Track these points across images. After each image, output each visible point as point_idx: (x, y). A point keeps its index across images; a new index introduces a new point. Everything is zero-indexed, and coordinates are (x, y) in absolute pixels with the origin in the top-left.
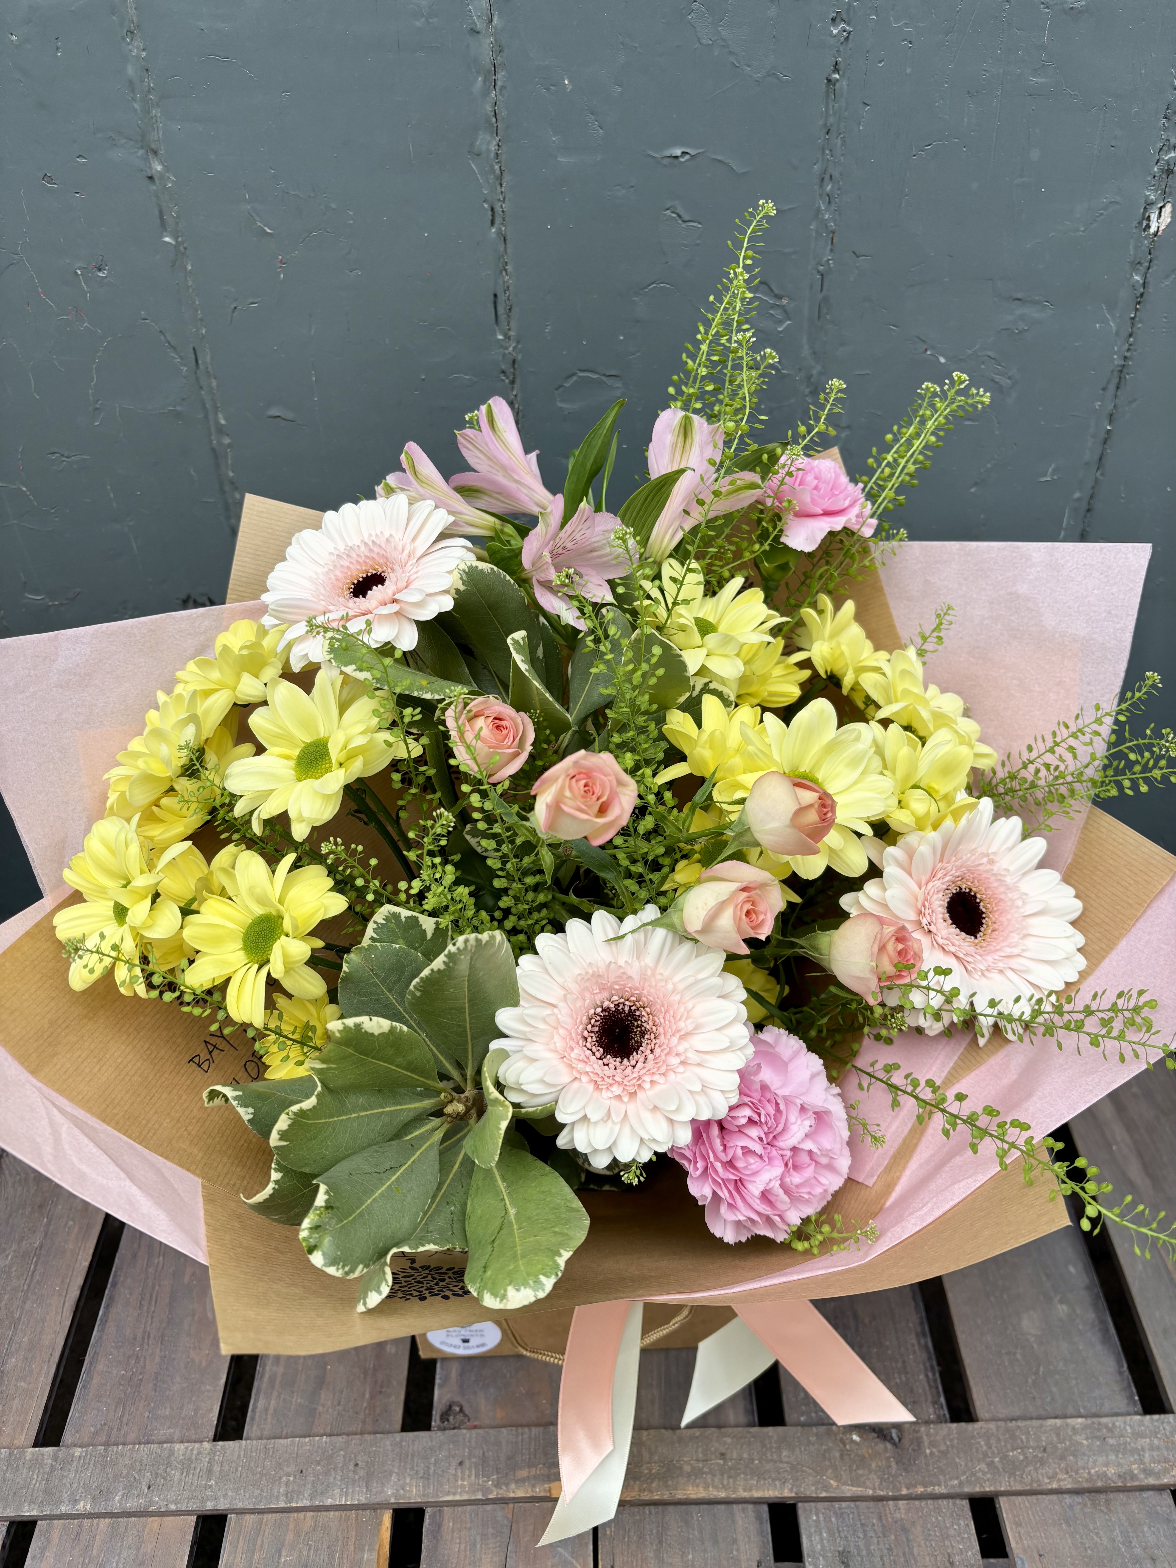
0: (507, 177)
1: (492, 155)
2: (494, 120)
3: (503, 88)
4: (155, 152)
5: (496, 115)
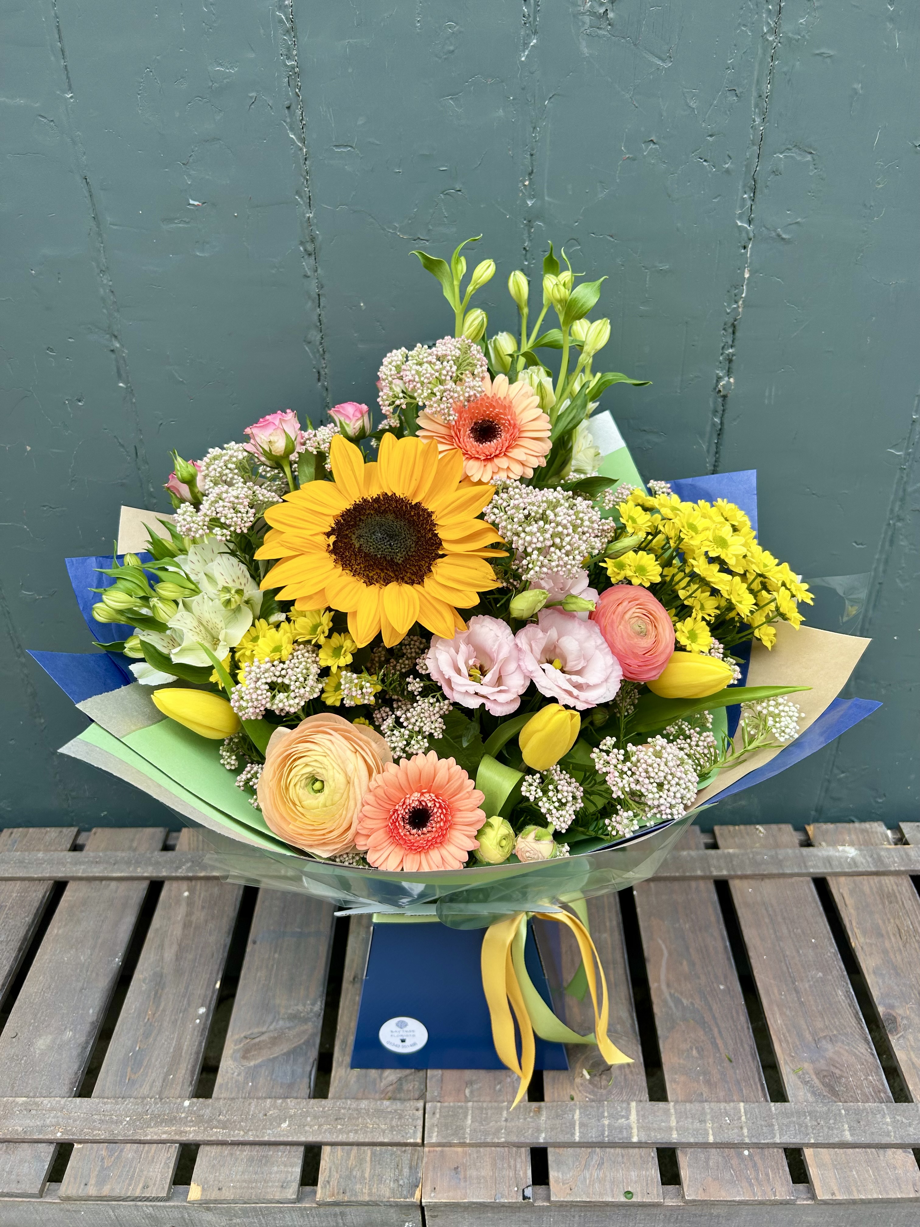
0: (327, 356)
1: (318, 343)
2: (319, 324)
3: (324, 307)
4: (116, 337)
5: (320, 321)
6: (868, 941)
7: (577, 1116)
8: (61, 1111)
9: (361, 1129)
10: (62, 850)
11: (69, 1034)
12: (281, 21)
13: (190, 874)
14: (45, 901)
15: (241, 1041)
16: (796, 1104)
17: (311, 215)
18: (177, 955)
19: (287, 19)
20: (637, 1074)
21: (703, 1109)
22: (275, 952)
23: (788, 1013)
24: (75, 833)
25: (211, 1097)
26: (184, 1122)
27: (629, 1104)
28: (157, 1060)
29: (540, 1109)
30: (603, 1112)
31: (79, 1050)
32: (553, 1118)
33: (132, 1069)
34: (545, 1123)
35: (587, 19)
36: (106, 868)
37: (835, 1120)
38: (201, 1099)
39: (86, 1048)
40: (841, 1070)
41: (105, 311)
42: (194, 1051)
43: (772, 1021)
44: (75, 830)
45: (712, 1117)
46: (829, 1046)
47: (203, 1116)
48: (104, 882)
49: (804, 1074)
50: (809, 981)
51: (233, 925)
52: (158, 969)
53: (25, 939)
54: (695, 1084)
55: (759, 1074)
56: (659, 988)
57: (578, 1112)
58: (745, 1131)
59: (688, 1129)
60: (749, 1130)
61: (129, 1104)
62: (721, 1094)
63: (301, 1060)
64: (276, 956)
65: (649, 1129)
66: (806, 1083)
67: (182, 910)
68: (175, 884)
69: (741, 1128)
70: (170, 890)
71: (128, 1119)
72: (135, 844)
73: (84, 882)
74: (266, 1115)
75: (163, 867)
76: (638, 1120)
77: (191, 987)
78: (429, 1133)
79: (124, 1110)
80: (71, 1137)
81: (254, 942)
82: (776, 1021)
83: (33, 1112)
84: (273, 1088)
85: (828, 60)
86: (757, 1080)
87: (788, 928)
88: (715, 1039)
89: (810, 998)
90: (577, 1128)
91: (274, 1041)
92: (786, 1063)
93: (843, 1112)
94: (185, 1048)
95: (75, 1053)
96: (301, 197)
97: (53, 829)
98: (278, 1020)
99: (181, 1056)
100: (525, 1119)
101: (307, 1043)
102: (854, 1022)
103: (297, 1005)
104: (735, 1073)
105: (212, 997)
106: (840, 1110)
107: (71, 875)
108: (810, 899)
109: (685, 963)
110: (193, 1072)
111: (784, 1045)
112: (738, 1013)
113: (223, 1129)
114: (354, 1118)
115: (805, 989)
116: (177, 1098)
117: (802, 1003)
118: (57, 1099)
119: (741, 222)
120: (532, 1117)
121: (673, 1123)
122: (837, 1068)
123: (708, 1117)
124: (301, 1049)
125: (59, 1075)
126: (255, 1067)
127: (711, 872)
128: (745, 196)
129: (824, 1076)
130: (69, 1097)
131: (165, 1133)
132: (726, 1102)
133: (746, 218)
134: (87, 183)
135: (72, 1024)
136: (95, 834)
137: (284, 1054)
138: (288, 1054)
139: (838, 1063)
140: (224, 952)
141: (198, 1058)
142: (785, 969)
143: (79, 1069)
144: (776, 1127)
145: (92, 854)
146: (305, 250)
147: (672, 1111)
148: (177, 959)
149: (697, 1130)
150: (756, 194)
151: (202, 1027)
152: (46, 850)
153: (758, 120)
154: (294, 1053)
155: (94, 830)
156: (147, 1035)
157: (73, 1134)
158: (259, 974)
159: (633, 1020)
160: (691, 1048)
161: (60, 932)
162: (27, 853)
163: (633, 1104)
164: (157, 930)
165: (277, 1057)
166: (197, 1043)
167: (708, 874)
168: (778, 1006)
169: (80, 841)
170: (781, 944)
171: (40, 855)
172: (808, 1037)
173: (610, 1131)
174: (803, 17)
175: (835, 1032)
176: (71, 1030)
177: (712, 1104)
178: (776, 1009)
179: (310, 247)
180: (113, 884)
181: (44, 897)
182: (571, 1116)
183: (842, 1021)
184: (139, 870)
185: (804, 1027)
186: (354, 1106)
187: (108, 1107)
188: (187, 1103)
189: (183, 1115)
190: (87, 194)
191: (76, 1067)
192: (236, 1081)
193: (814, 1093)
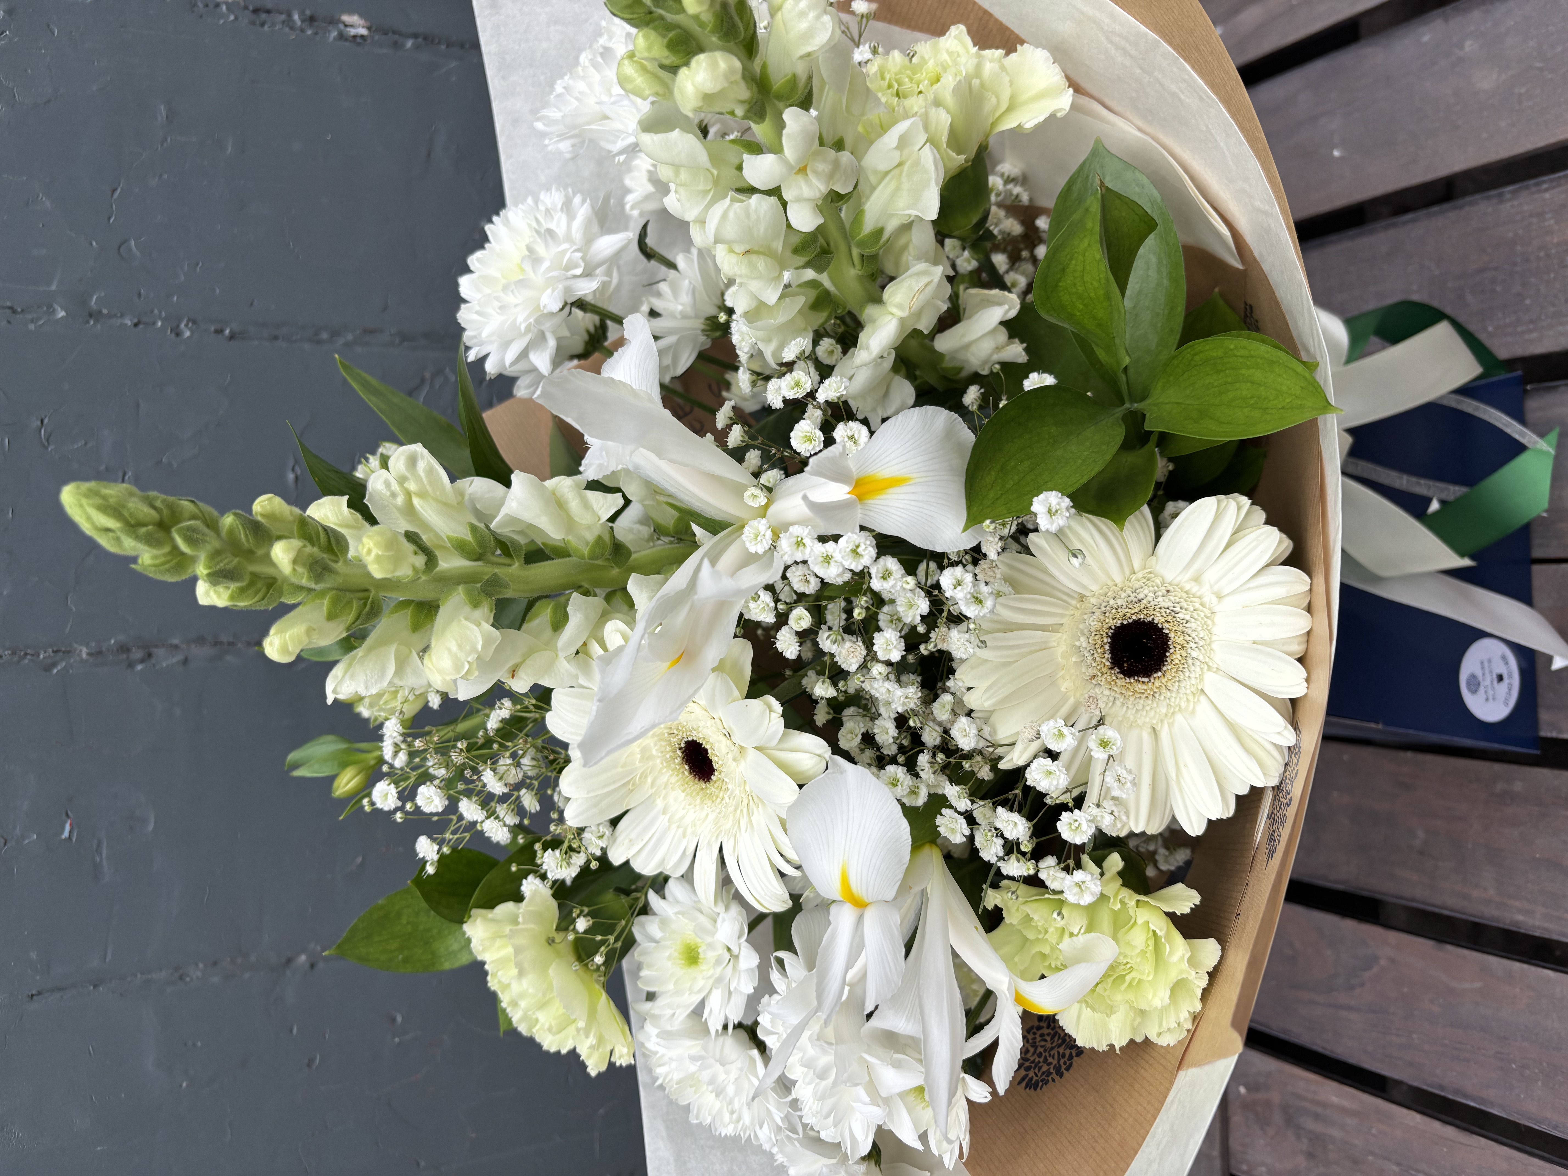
4: (289, 961)
41: (247, 975)
96: (54, 665)
134: (39, 994)
146: (142, 661)
179: (137, 654)
190: (57, 995)
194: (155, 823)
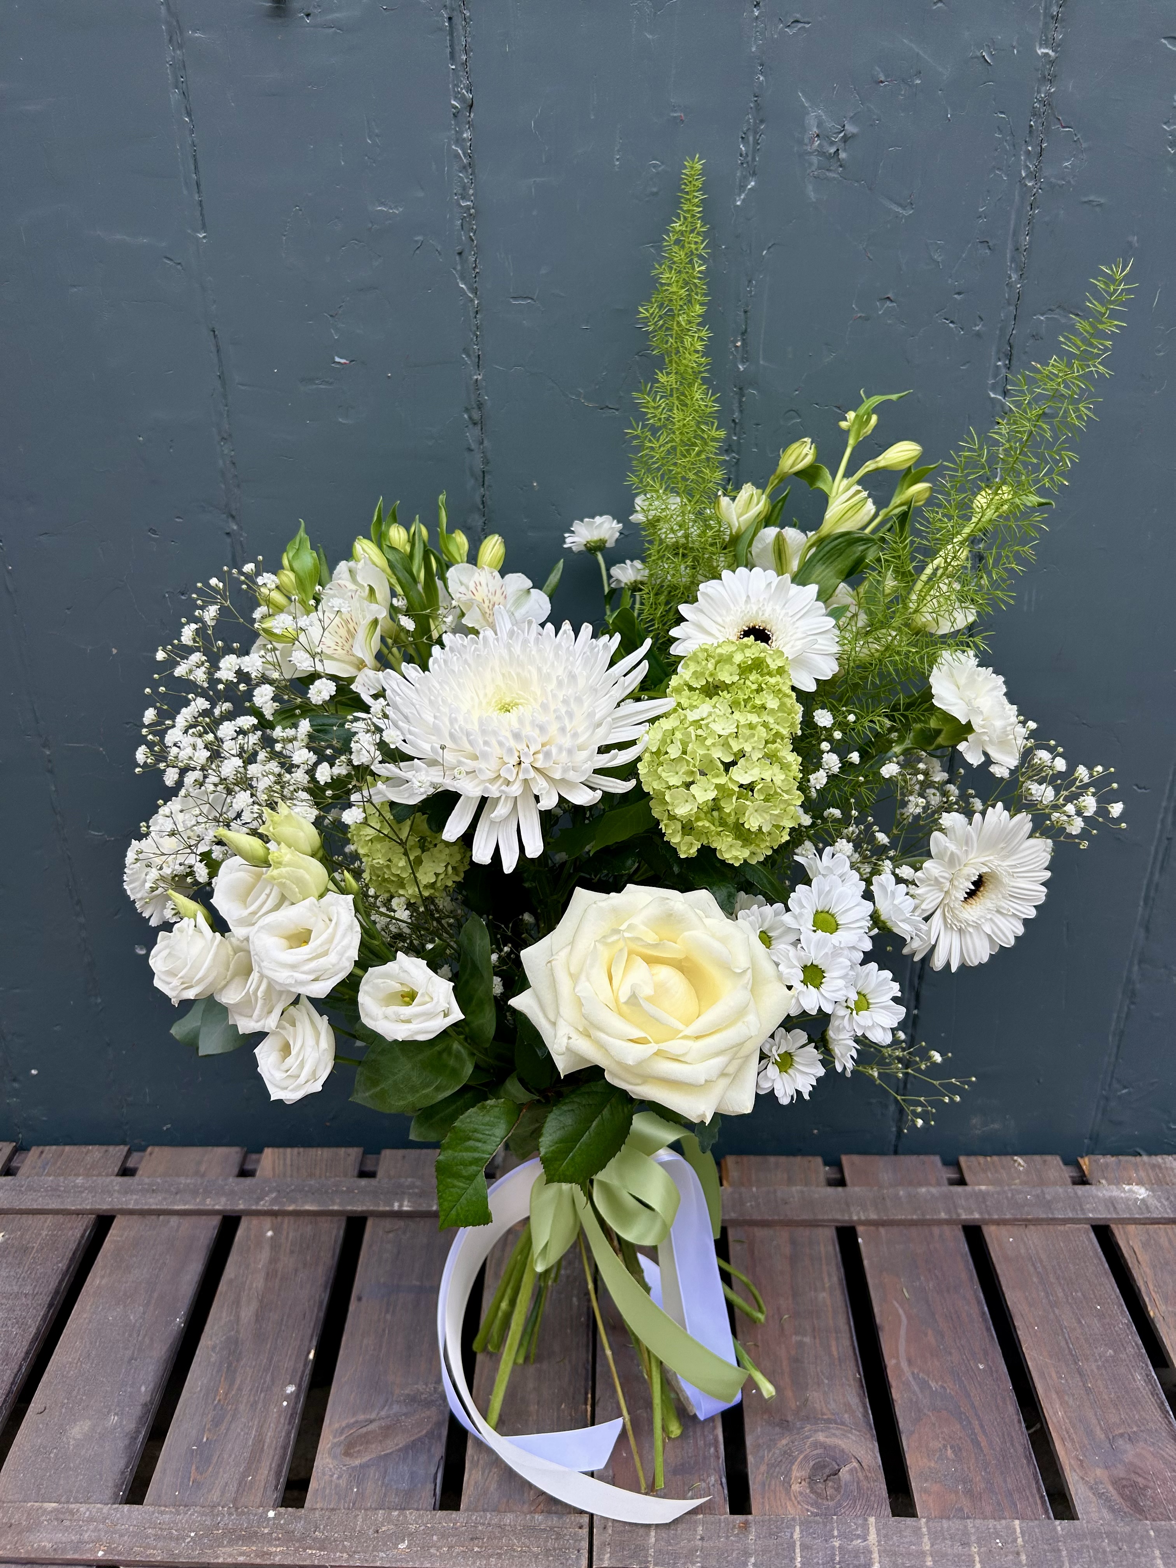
1: (480, 529)
2: (482, 507)
3: (490, 486)
4: (233, 517)
5: (483, 503)
6: (1170, 1309)
7: (797, 1535)
8: (104, 1523)
9: (506, 1552)
10: (107, 1175)
11: (114, 1419)
12: (457, 156)
13: (276, 1208)
14: (83, 1242)
15: (341, 1433)
16: (1088, 1522)
17: (480, 377)
18: (257, 1315)
19: (464, 154)
20: (874, 1481)
21: (966, 1527)
22: (387, 1311)
23: (1071, 1402)
24: (124, 1153)
25: (303, 1507)
26: (268, 1539)
27: (866, 1520)
28: (230, 1456)
29: (746, 1524)
30: (832, 1530)
31: (127, 1442)
32: (765, 1537)
33: (197, 1468)
34: (755, 1544)
35: (815, 159)
36: (165, 1199)
37: (1142, 1543)
38: (290, 1509)
39: (136, 1438)
40: (1145, 1478)
41: (223, 486)
42: (280, 1444)
43: (1051, 1413)
44: (125, 1149)
45: (978, 1538)
46: (1128, 1447)
47: (293, 1532)
48: (161, 1217)
49: (1096, 1483)
50: (1096, 1361)
51: (332, 1276)
52: (232, 1333)
53: (57, 1292)
54: (953, 1496)
55: (1037, 1482)
56: (898, 1365)
57: (798, 1528)
58: (1023, 1557)
59: (946, 1555)
60: (1028, 1556)
61: (194, 1515)
62: (988, 1509)
63: (423, 1458)
64: (389, 1317)
65: (895, 1554)
66: (1100, 1496)
67: (264, 1255)
68: (255, 1221)
69: (1018, 1554)
70: (248, 1229)
71: (193, 1534)
72: (203, 1169)
73: (135, 1217)
74: (377, 1532)
75: (240, 1198)
76: (879, 1541)
77: (275, 1359)
78: (599, 1555)
79: (187, 1521)
80: (117, 1558)
81: (359, 1299)
82: (1056, 1413)
83: (67, 1523)
84: (385, 1496)
85: (1098, 209)
86: (1035, 1491)
87: (1064, 1290)
88: (975, 1434)
89: (1099, 1382)
90: (798, 1550)
91: (387, 1431)
92: (1072, 1469)
93: (1152, 1533)
94: (268, 1440)
95: (121, 1444)
96: (468, 355)
97: (97, 1147)
98: (391, 1404)
99: (262, 1450)
100: (727, 1537)
101: (430, 1435)
102: (1158, 1414)
103: (417, 1384)
104: (1005, 1481)
105: (303, 1372)
106: (1147, 1532)
107: (120, 1207)
108: (1091, 1253)
109: (930, 1332)
110: (278, 1474)
111: (1069, 1445)
112: (1004, 1402)
113: (320, 1549)
114: (495, 1538)
115: (1092, 1371)
116: (258, 1507)
117: (1088, 1391)
118: (99, 1505)
119: (994, 394)
120: (737, 1535)
121: (927, 1546)
122: (1140, 1476)
123: (973, 1538)
124: (423, 1443)
125: (100, 1475)
126: (363, 1466)
127: (958, 1215)
128: (999, 363)
129: (1124, 1487)
130: (114, 1503)
131: (242, 1554)
132: (994, 1518)
133: (1000, 389)
134: (215, 336)
135: (118, 1405)
136: (151, 1154)
137: (400, 1450)
138: (406, 1449)
139: (1140, 1468)
140: (319, 1310)
141: (285, 1454)
142: (1063, 1344)
143: (127, 1467)
144: (1064, 1553)
145: (147, 1180)
146: (470, 418)
147: (924, 1530)
148: (257, 1320)
149: (959, 1556)
150: (1013, 362)
151: (290, 1412)
152: (87, 1175)
153: (1014, 277)
154: (412, 1447)
155: (149, 1149)
156: (217, 1423)
157: (120, 1553)
158: (365, 1341)
159: (865, 1406)
160: (945, 1446)
161: (104, 1282)
162: (61, 1179)
163: (872, 1520)
164: (231, 1281)
165: (392, 1453)
166: (283, 1434)
167: (954, 1217)
168: (1057, 1393)
169: (130, 1164)
170: (1057, 1311)
171: (79, 1180)
172: (1100, 1435)
173: (842, 1557)
174: (1068, 160)
175: (1135, 1429)
176: (116, 1414)
177: (978, 1522)
178: (1054, 1396)
179: (476, 415)
180: (174, 1220)
181: (82, 1236)
182: (789, 1534)
183: (1142, 1413)
184: (208, 1201)
185: (1094, 1421)
186: (495, 1521)
187: (167, 1517)
188: (271, 1514)
189: (266, 1531)
190: (214, 349)
191: (122, 1463)
192: (337, 1486)
193: (1111, 1509)
194: (344, 424)
